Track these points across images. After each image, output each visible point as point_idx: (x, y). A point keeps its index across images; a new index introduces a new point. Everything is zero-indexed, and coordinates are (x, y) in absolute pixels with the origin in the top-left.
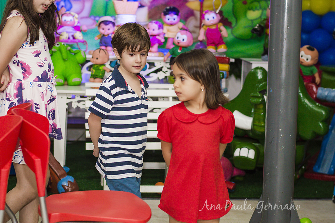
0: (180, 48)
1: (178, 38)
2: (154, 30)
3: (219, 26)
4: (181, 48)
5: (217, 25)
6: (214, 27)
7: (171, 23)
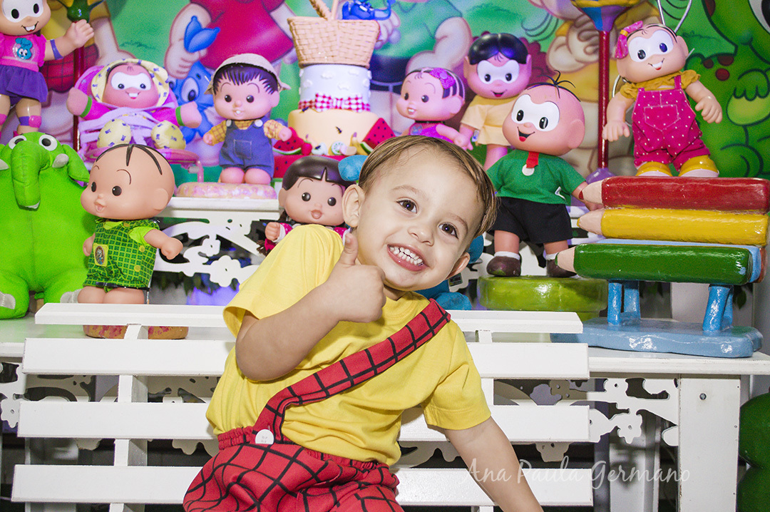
0: (527, 156)
1: (520, 117)
2: (425, 99)
3: (684, 82)
4: (534, 157)
5: (678, 79)
6: (667, 86)
7: (498, 90)
